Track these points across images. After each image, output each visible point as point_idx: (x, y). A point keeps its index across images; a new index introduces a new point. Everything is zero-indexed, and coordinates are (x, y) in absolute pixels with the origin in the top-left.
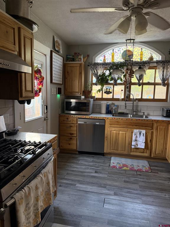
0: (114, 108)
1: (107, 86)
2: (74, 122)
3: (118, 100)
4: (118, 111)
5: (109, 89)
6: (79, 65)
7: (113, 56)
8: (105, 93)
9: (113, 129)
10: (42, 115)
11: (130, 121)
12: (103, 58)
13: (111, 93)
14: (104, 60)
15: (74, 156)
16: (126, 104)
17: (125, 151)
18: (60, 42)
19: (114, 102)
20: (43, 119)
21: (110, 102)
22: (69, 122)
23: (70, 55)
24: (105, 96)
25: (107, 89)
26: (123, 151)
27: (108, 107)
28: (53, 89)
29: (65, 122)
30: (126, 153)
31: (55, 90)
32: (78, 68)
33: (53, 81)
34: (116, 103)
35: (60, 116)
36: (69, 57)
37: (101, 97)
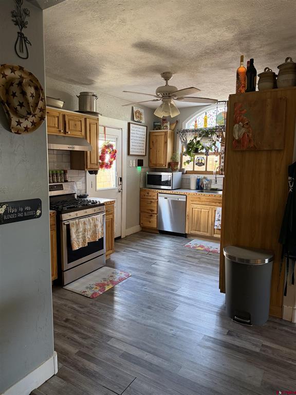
0: (205, 183)
1: (199, 156)
2: (154, 198)
3: (211, 173)
4: (210, 186)
5: (202, 160)
6: (164, 134)
7: (206, 121)
8: (196, 164)
9: (195, 206)
10: (116, 186)
11: (213, 198)
12: (194, 122)
13: (204, 164)
14: (196, 125)
15: (153, 234)
16: (216, 178)
17: (207, 232)
18: (142, 111)
19: (206, 176)
20: (117, 190)
21: (201, 176)
22: (149, 197)
23: (158, 122)
24: (197, 168)
25: (199, 160)
26: (205, 232)
27: (198, 182)
28: (131, 161)
29: (146, 197)
30: (208, 234)
31: (133, 162)
32: (163, 137)
33: (131, 153)
34: (209, 177)
35: (141, 190)
36: (156, 124)
37: (192, 170)
